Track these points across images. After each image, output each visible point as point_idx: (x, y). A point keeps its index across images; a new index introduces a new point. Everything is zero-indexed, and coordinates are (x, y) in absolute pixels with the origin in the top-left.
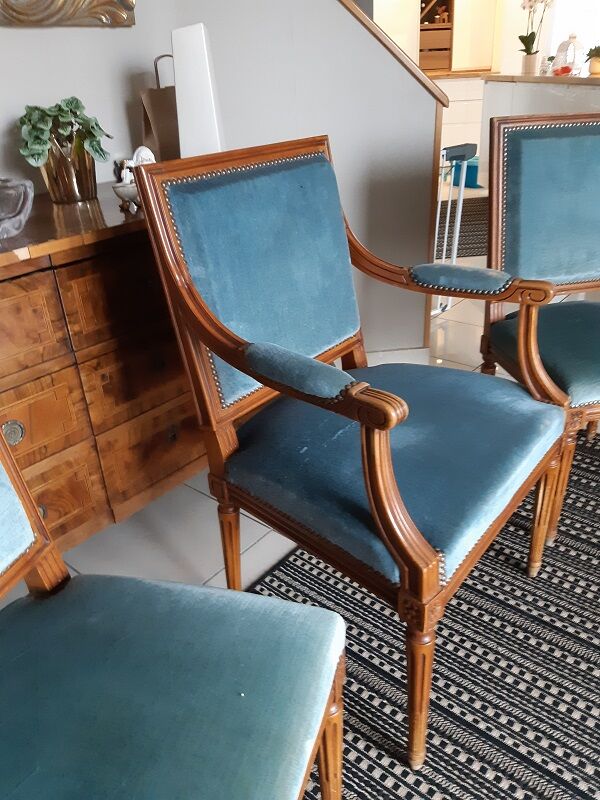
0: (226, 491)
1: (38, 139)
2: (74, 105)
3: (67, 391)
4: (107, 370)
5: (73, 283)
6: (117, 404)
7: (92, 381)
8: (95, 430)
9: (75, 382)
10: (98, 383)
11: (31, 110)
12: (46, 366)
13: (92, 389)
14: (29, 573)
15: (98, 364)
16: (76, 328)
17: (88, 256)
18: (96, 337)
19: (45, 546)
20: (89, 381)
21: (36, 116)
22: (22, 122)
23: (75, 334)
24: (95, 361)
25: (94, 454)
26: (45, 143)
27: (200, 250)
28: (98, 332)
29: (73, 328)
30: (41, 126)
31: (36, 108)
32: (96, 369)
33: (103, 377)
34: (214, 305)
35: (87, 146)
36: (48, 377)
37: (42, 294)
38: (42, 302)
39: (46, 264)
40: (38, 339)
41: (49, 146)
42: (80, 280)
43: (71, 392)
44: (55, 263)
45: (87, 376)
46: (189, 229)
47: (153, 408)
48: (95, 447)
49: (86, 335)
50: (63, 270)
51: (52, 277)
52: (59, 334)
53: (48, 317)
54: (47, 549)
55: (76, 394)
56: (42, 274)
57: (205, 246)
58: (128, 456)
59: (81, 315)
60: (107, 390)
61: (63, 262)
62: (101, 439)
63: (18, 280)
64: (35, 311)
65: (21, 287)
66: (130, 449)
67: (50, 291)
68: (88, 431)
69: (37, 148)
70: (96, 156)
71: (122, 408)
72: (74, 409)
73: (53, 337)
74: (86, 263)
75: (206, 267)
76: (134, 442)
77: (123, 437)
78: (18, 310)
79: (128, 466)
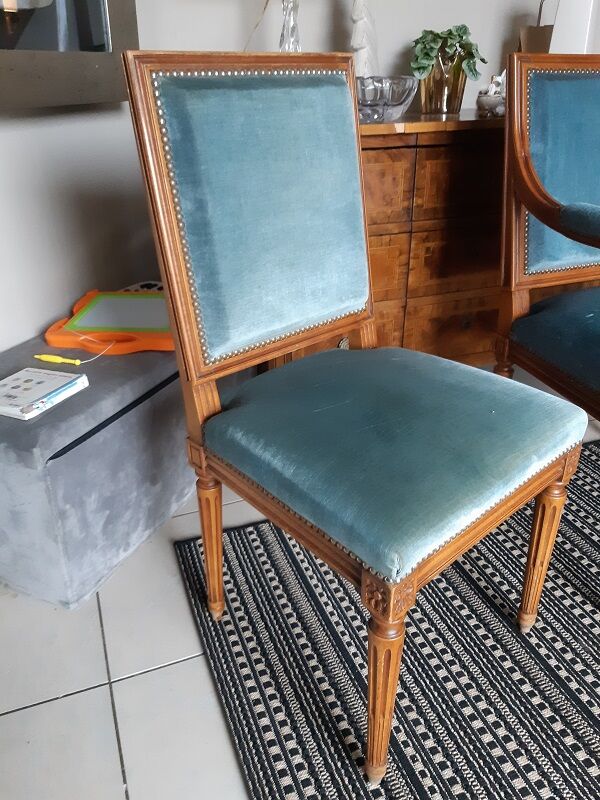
0: (507, 348)
1: (427, 55)
2: (463, 30)
3: (398, 253)
4: (431, 245)
5: (428, 164)
6: (431, 278)
7: (419, 250)
8: (409, 293)
9: (406, 247)
10: (422, 254)
11: (427, 33)
12: (390, 226)
13: (416, 257)
14: (354, 330)
15: (427, 237)
16: (420, 201)
17: (444, 143)
18: (432, 213)
19: (369, 317)
20: (416, 249)
21: (430, 37)
22: (417, 42)
23: (418, 206)
24: (426, 234)
25: (402, 314)
26: (432, 59)
27: (544, 129)
28: (435, 210)
29: (417, 201)
30: (432, 45)
31: (431, 32)
32: (424, 241)
33: (428, 249)
34: (543, 179)
35: (464, 65)
36: (387, 237)
37: (402, 166)
38: (401, 173)
39: (412, 142)
40: (389, 203)
41: (434, 62)
42: (435, 161)
43: (401, 254)
44: (420, 143)
45: (416, 244)
46: (540, 111)
47: (458, 291)
48: (405, 307)
49: (426, 210)
50: (424, 149)
51: (414, 154)
52: (406, 204)
53: (401, 187)
54: (370, 320)
55: (404, 258)
56: (409, 150)
57: (550, 126)
58: (426, 326)
59: (426, 192)
60: (428, 262)
61: (425, 144)
62: (411, 302)
63: (389, 151)
64: (394, 179)
65: (390, 156)
66: (430, 320)
67: (409, 165)
68: (403, 292)
69: (425, 62)
70: (469, 74)
71: (434, 282)
72: (398, 270)
73: (400, 204)
74: (442, 149)
75: (546, 144)
76: (435, 315)
77: (427, 308)
78: (383, 174)
79: (423, 334)
